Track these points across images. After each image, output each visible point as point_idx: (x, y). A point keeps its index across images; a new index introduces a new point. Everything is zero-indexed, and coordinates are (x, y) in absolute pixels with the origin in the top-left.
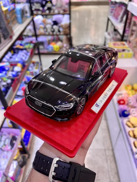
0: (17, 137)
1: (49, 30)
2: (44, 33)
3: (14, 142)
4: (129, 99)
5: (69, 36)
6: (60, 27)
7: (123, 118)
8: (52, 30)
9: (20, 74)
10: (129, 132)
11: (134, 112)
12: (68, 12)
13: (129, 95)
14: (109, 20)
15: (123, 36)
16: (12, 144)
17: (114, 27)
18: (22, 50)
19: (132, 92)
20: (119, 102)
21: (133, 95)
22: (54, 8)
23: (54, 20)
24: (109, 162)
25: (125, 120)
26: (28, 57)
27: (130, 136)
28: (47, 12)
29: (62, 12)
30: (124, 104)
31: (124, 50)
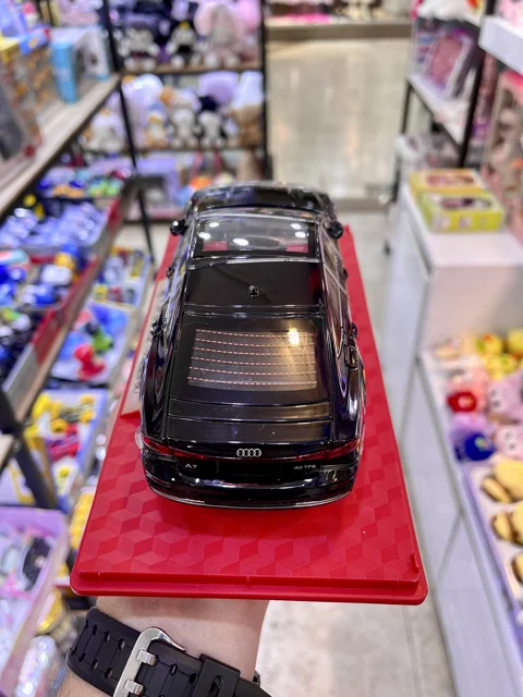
0: (50, 541)
1: (185, 132)
2: (167, 140)
3: (40, 562)
4: (490, 389)
5: (260, 154)
6: (224, 118)
7: (469, 465)
8: (198, 130)
9: (64, 294)
10: (495, 519)
11: (512, 440)
12: (256, 63)
13: (490, 372)
14: (410, 89)
15: (464, 149)
16: (31, 572)
17: (432, 114)
18: (76, 202)
19: (505, 362)
20: (453, 402)
21: (507, 372)
22: (201, 47)
23: (203, 92)
24: (417, 640)
25: (478, 472)
26: (98, 230)
27: (500, 537)
28: (178, 62)
29: (232, 61)
30: (471, 408)
31: (468, 202)
